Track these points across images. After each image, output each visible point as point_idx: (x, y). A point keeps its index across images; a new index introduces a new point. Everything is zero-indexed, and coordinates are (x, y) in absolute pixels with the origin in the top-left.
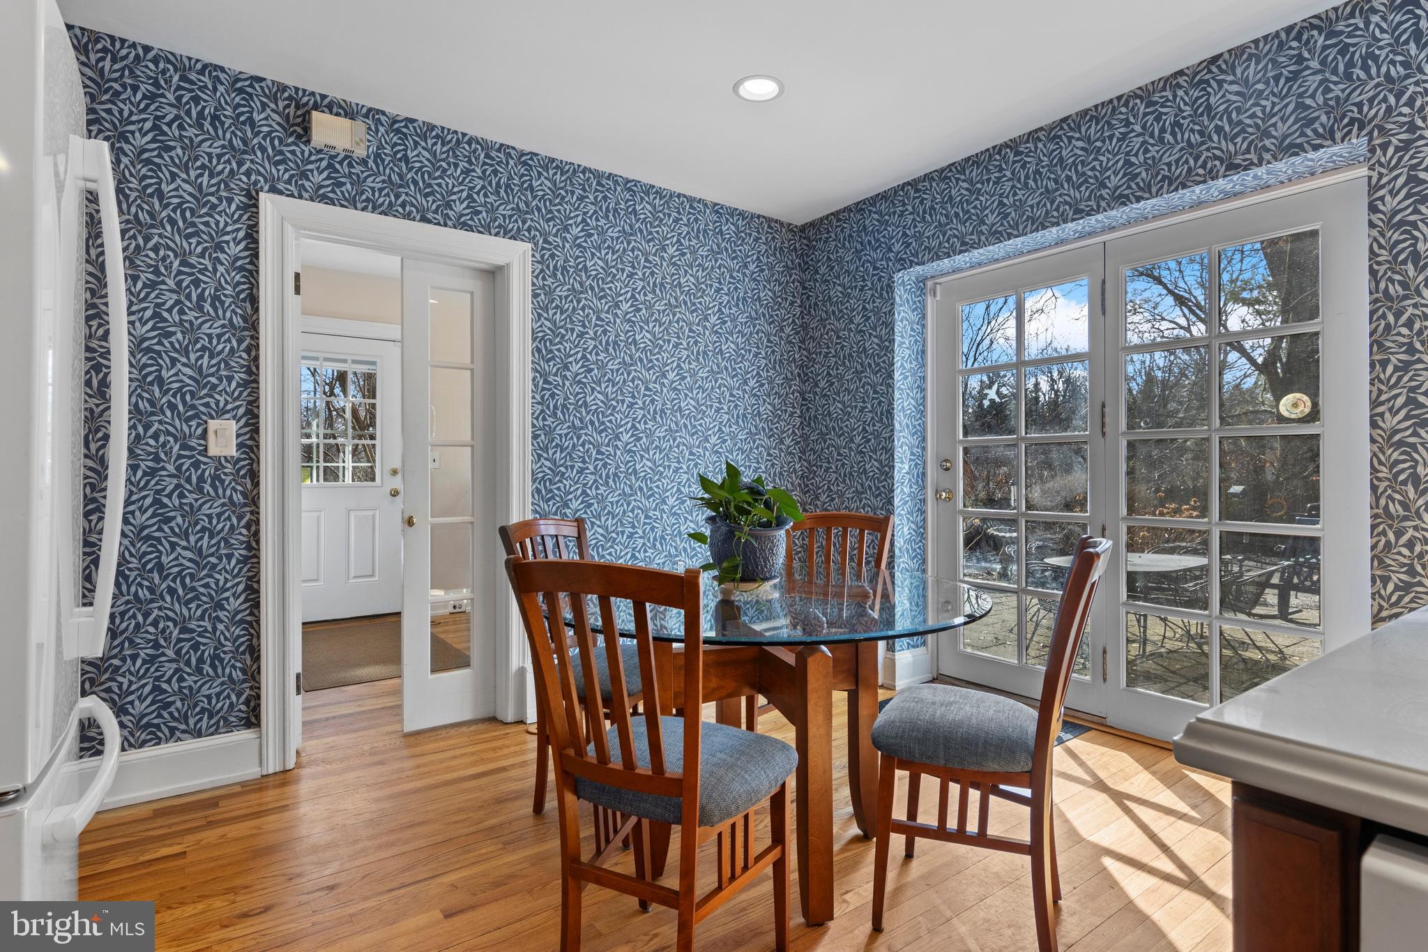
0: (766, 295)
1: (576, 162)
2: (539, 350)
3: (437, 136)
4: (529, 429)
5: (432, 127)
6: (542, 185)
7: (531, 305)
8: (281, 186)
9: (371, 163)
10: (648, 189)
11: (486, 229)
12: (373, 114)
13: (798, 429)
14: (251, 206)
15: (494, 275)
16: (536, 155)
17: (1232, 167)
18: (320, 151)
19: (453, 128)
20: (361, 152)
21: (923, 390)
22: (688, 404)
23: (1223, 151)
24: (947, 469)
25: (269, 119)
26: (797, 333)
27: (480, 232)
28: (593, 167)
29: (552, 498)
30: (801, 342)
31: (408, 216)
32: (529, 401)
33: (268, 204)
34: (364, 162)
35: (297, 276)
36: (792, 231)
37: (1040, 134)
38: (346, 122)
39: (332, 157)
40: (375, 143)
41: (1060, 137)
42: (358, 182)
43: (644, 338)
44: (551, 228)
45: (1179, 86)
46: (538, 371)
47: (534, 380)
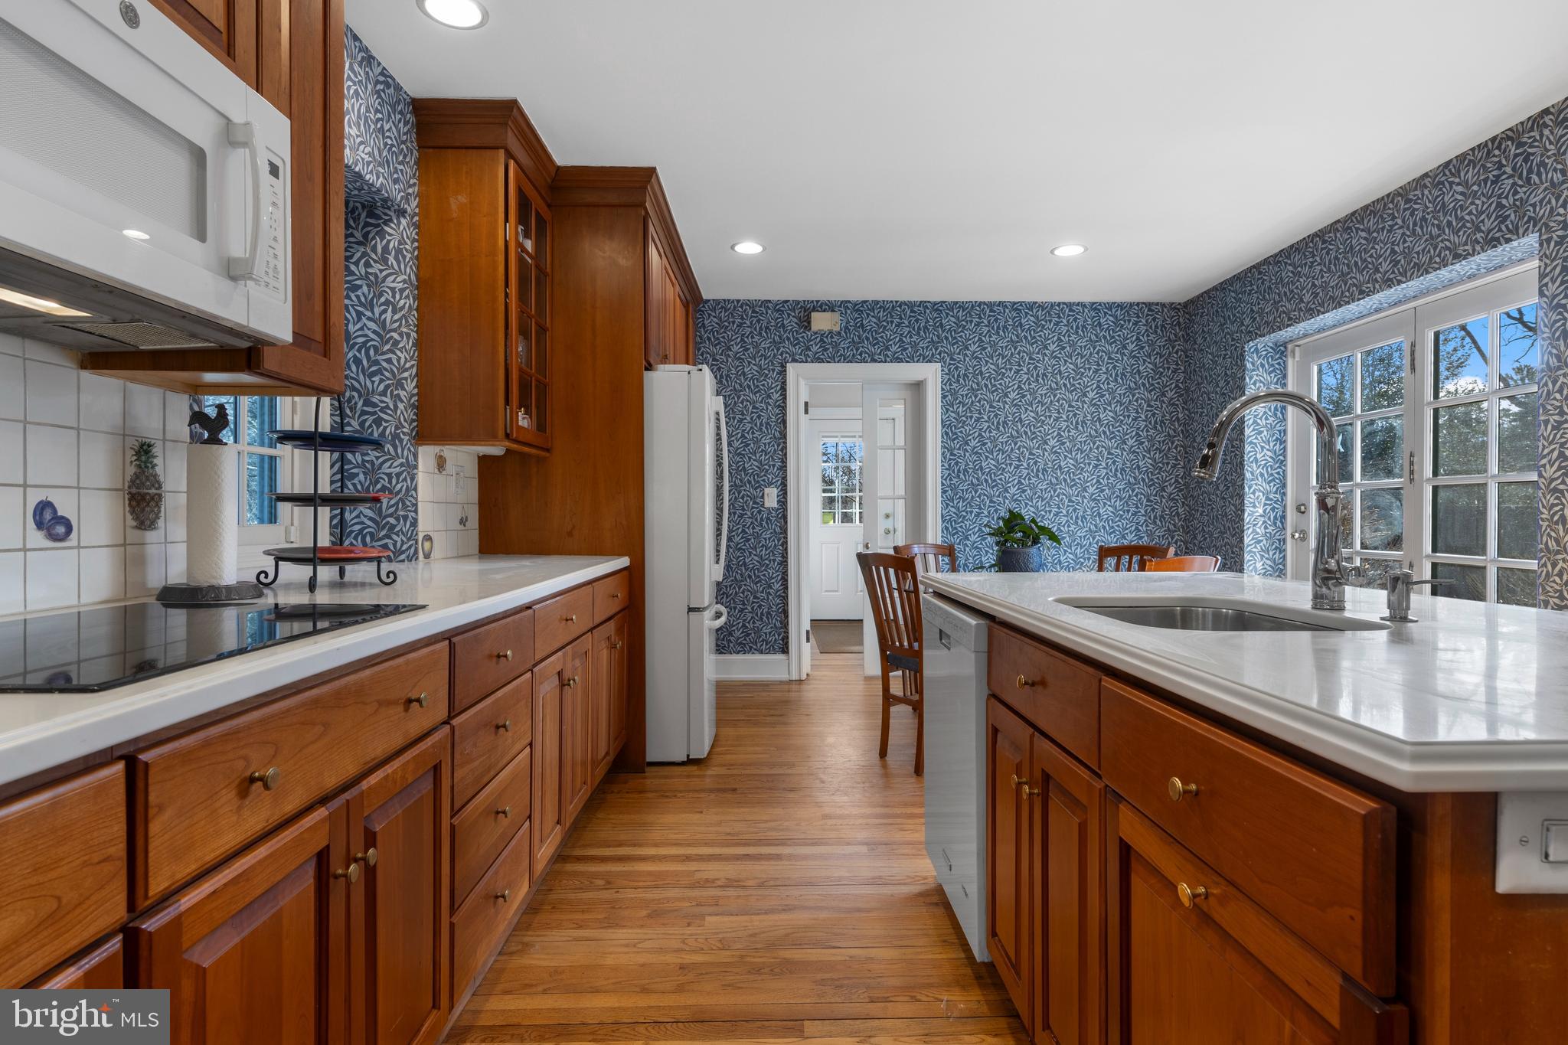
0: (1146, 368)
1: (973, 300)
2: (947, 434)
3: (881, 307)
4: (939, 487)
5: (877, 302)
6: (949, 321)
7: (941, 404)
8: (797, 357)
9: (843, 333)
10: (1031, 306)
11: (911, 359)
12: (844, 304)
13: (1181, 478)
14: (783, 372)
15: (918, 387)
16: (945, 302)
17: (1457, 257)
18: (816, 333)
19: (890, 299)
20: (837, 329)
21: (1283, 442)
22: (1067, 463)
23: (1451, 242)
24: (1303, 513)
25: (791, 322)
26: (1182, 395)
27: (907, 362)
28: (986, 301)
29: (957, 533)
30: (1184, 403)
31: (864, 361)
32: (939, 468)
33: (791, 368)
34: (839, 333)
35: (806, 404)
36: (1175, 308)
37: (1339, 226)
38: (828, 315)
39: (822, 335)
40: (845, 321)
41: (1350, 228)
42: (836, 346)
43: (1028, 416)
44: (956, 349)
45: (1425, 186)
46: (945, 448)
47: (943, 454)
